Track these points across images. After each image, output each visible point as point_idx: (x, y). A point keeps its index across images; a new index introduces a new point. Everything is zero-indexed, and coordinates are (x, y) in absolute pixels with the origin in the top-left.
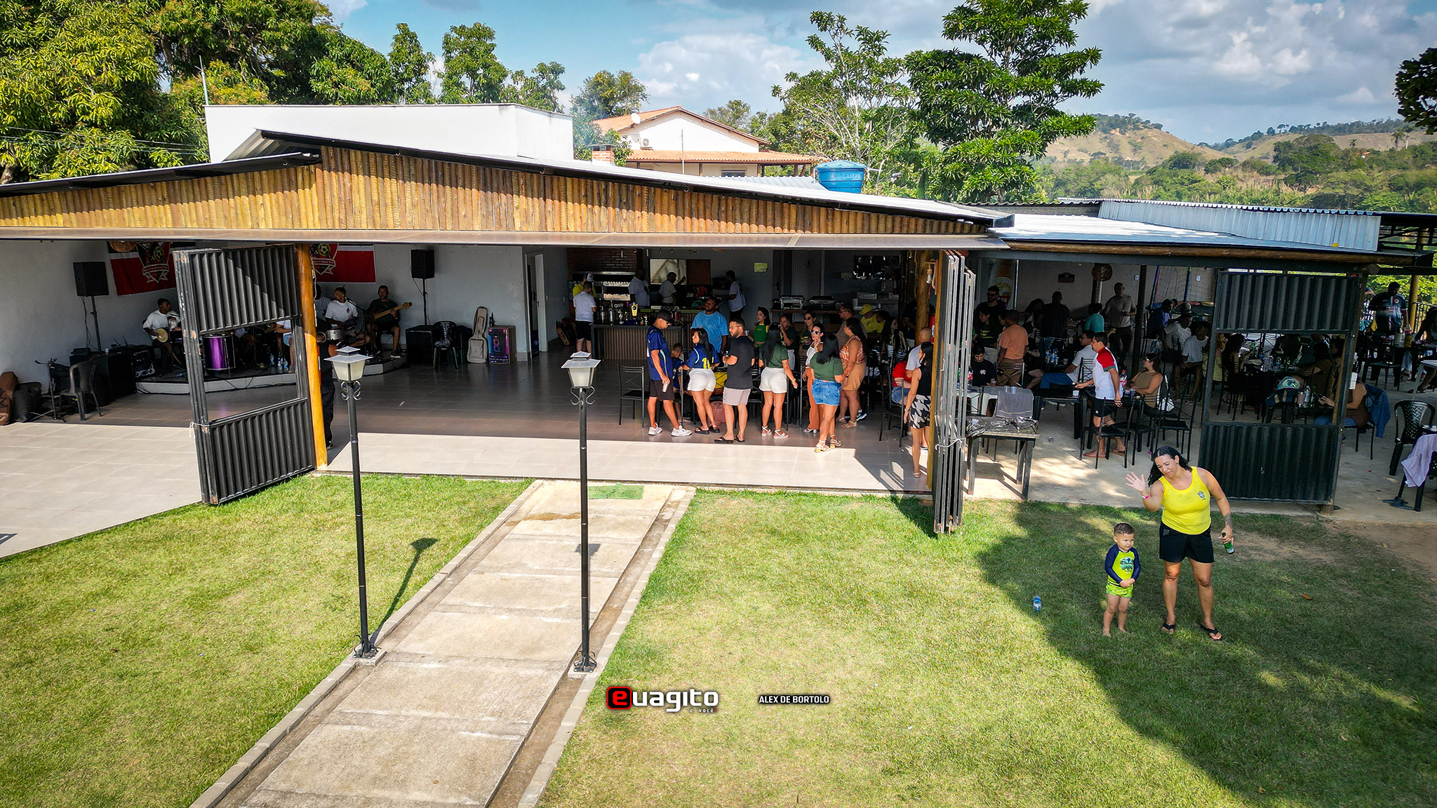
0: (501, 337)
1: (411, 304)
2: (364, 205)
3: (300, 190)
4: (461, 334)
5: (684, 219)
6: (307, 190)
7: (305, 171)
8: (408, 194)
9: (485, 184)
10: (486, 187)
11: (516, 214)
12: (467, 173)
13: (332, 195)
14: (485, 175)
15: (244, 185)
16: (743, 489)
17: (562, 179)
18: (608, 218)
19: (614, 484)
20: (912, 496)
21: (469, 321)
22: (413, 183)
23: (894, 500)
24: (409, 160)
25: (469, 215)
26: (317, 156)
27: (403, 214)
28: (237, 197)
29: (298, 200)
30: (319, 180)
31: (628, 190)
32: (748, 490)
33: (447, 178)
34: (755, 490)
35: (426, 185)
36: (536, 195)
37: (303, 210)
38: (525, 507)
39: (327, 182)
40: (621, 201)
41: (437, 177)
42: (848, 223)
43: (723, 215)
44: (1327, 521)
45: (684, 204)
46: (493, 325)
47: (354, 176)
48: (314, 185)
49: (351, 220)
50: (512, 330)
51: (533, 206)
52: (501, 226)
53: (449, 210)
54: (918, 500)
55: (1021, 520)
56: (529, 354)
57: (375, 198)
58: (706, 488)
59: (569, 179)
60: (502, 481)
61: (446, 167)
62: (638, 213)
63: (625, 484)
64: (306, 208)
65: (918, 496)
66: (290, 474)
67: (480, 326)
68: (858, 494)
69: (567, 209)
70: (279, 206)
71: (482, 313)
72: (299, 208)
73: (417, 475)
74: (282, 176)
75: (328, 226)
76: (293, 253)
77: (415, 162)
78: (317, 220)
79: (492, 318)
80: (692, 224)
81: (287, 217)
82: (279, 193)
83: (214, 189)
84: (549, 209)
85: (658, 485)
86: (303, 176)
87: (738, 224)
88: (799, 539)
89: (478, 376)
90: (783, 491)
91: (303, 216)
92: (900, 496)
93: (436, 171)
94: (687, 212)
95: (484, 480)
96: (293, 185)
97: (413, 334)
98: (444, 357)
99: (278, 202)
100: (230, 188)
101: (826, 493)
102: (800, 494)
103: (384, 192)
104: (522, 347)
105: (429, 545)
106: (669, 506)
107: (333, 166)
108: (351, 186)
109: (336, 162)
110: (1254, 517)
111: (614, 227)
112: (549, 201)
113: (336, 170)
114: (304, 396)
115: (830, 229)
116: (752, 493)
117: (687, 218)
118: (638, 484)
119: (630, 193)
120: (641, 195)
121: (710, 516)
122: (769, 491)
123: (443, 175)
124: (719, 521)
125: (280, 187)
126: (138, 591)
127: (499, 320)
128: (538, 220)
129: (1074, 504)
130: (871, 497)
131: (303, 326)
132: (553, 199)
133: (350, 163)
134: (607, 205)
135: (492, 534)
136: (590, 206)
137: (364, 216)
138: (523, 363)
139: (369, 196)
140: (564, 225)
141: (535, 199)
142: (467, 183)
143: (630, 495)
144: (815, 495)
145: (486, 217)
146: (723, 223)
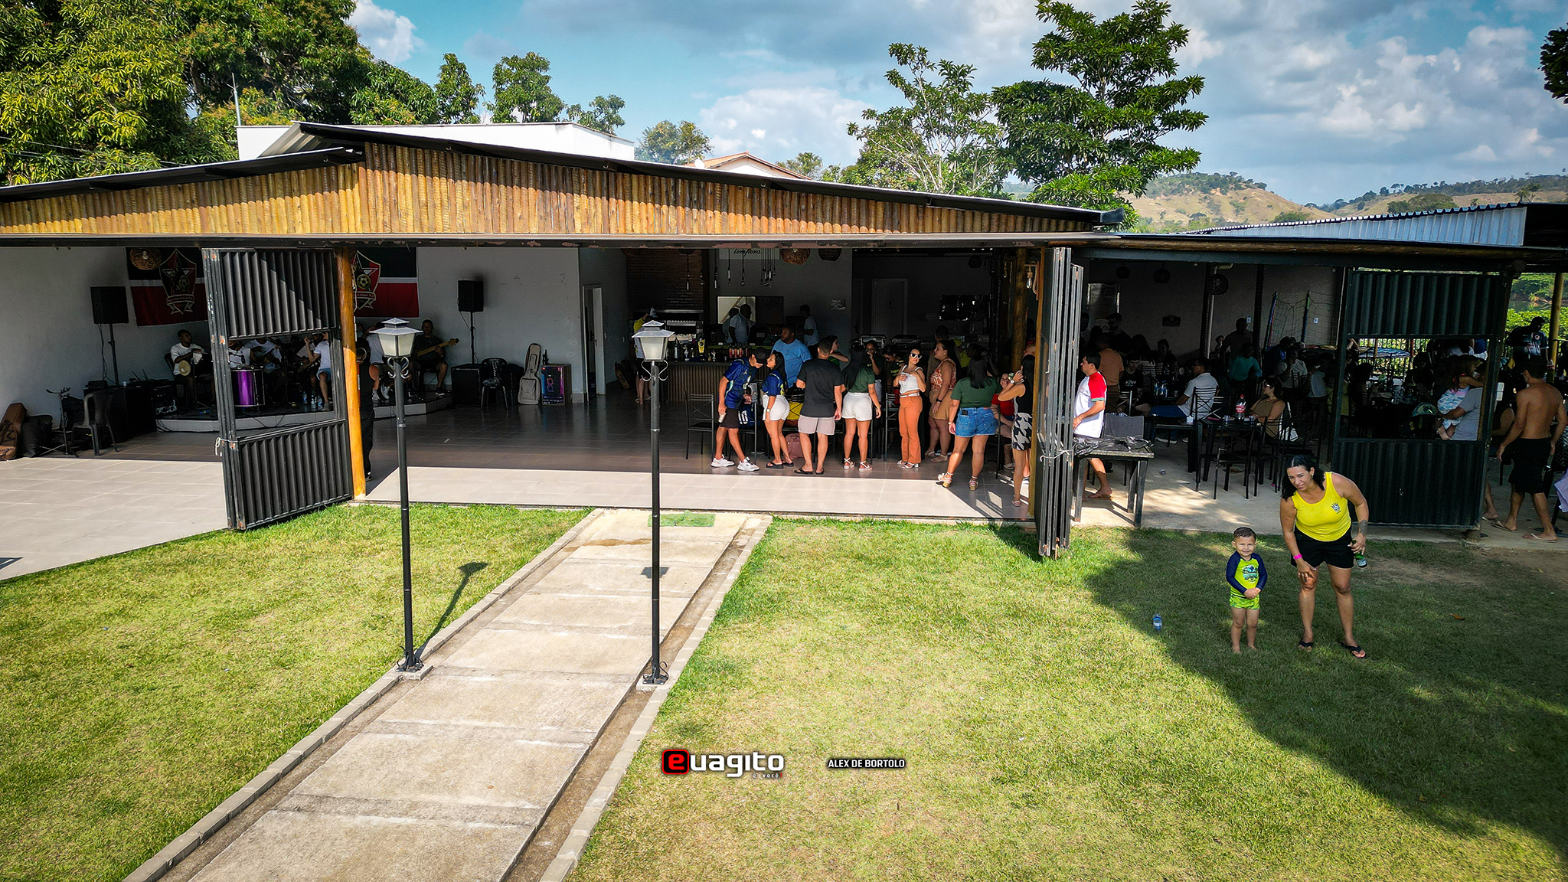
0: (555, 376)
1: (457, 340)
2: (410, 207)
3: (341, 191)
4: (512, 373)
5: (760, 218)
6: (349, 190)
7: (347, 170)
8: (459, 194)
9: (543, 183)
10: (543, 185)
11: (577, 215)
12: (523, 171)
13: (376, 196)
14: (542, 172)
15: (280, 186)
16: (825, 517)
17: (627, 175)
18: (677, 219)
19: (682, 513)
20: (1013, 523)
21: (520, 360)
22: (464, 182)
23: (992, 527)
24: (460, 157)
25: (525, 216)
26: (361, 153)
27: (453, 216)
28: (272, 199)
29: (339, 202)
30: (362, 180)
31: (699, 187)
32: (830, 518)
33: (502, 176)
34: (838, 518)
35: (479, 184)
36: (598, 193)
37: (344, 213)
38: (584, 535)
39: (370, 182)
40: (691, 199)
41: (490, 175)
42: (940, 221)
43: (803, 214)
44: (1475, 548)
45: (760, 202)
46: (547, 364)
47: (401, 174)
48: (356, 185)
49: (396, 223)
50: (568, 369)
51: (595, 206)
52: (560, 228)
53: (503, 211)
54: (1019, 528)
55: (1133, 546)
56: (585, 395)
57: (423, 198)
58: (784, 517)
59: (635, 177)
60: (559, 510)
61: (501, 164)
62: (710, 213)
63: (695, 512)
64: (347, 211)
65: (1018, 523)
66: (325, 502)
67: (532, 364)
68: (953, 523)
69: (632, 210)
70: (317, 209)
71: (535, 351)
72: (339, 211)
73: (465, 504)
74: (322, 176)
75: (370, 230)
76: (333, 258)
77: (467, 159)
78: (359, 223)
79: (545, 356)
80: (769, 224)
81: (326, 220)
82: (319, 194)
83: (247, 189)
84: (613, 208)
85: (730, 513)
86: (344, 175)
87: (820, 224)
88: (888, 564)
89: (530, 417)
90: (869, 520)
91: (344, 219)
92: (999, 523)
93: (490, 169)
94: (763, 211)
95: (539, 509)
96: (333, 186)
97: (459, 373)
98: (492, 395)
99: (316, 204)
100: (265, 189)
101: (917, 521)
102: (888, 522)
103: (433, 192)
104: (578, 387)
105: (479, 569)
106: (743, 534)
107: (377, 164)
108: (397, 186)
109: (381, 159)
110: (1393, 544)
111: (684, 229)
112: (613, 200)
113: (381, 169)
114: (341, 417)
115: (920, 228)
116: (834, 521)
117: (764, 218)
118: (709, 513)
119: (701, 190)
120: (713, 193)
121: (790, 543)
122: (853, 519)
123: (497, 173)
124: (799, 547)
125: (319, 188)
126: (156, 611)
127: (554, 357)
128: (600, 221)
129: (1192, 531)
130: (967, 525)
131: (341, 340)
132: (617, 199)
133: (395, 160)
134: (676, 204)
135: (549, 558)
136: (657, 206)
137: (410, 219)
138: (579, 405)
139: (416, 196)
140: (629, 227)
141: (598, 198)
142: (523, 181)
143: (700, 523)
144: (904, 523)
145: (544, 218)
146: (803, 223)
